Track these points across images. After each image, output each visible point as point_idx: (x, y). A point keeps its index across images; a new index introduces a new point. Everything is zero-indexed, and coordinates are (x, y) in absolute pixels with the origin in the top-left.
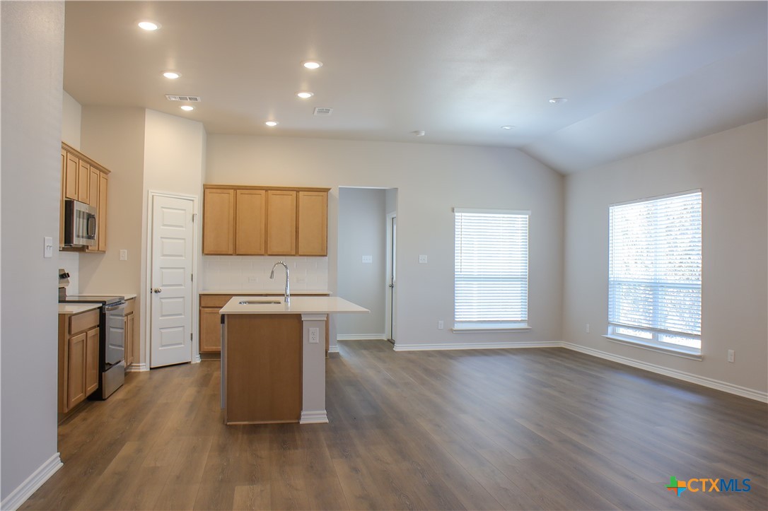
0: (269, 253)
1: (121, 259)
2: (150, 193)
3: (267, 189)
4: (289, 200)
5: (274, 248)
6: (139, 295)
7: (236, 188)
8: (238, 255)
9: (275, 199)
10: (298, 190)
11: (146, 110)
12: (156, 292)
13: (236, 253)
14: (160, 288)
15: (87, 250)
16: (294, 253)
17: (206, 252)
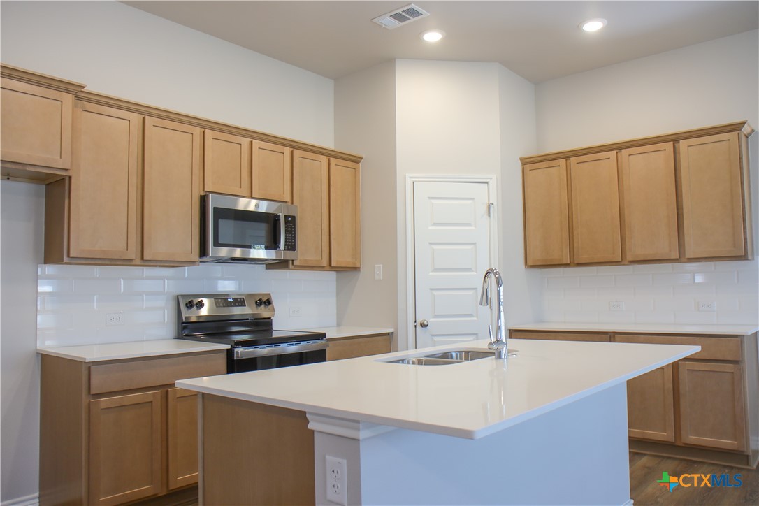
0: (629, 258)
1: (377, 278)
2: (407, 179)
3: (618, 147)
4: (661, 159)
5: (637, 248)
6: (397, 329)
7: (567, 155)
8: (579, 265)
9: (636, 163)
10: (675, 139)
11: (396, 60)
12: (423, 325)
13: (574, 263)
14: (431, 320)
15: (291, 266)
16: (675, 255)
17: (530, 263)
